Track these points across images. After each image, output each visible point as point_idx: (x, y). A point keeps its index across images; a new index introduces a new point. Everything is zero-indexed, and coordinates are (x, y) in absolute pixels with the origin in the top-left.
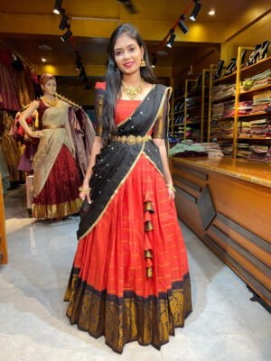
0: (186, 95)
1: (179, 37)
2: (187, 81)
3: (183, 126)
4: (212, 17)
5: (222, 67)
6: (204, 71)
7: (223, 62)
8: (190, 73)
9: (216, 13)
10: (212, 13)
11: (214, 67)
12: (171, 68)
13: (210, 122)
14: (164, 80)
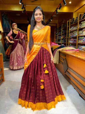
0: (62, 29)
1: (59, 11)
2: (62, 25)
3: (61, 39)
4: (70, 4)
5: (74, 20)
6: (68, 21)
7: (74, 18)
8: (63, 22)
9: (72, 3)
10: (70, 3)
11: (71, 20)
12: (58, 21)
13: (69, 38)
14: (55, 25)
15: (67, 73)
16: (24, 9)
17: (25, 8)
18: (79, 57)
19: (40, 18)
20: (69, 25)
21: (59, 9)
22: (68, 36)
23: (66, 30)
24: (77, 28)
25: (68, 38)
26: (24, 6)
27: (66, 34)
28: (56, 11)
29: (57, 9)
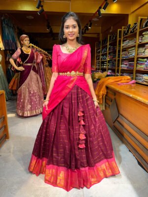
0: (108, 44)
1: (103, 11)
2: (109, 36)
3: (106, 61)
5: (129, 28)
6: (119, 30)
7: (130, 25)
8: (111, 31)
11: (124, 28)
12: (101, 28)
13: (121, 59)
14: (96, 35)
15: (117, 124)
16: (40, 8)
17: (42, 6)
18: (139, 98)
19: (73, 33)
20: (120, 37)
21: (104, 8)
22: (119, 57)
23: (116, 45)
24: (135, 42)
25: (119, 60)
26: (42, 3)
27: (114, 52)
28: (99, 11)
29: (100, 8)
